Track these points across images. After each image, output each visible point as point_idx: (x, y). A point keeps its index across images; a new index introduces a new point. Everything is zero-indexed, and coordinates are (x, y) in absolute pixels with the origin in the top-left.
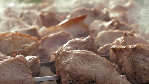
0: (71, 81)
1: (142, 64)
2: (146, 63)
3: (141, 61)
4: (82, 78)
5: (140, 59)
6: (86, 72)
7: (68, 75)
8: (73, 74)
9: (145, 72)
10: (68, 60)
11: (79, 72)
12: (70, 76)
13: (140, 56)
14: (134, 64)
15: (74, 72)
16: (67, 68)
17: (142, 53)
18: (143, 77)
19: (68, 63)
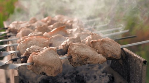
0: (78, 58)
1: (107, 48)
2: (108, 47)
3: (106, 47)
4: (83, 56)
5: (106, 46)
6: (84, 53)
7: (76, 55)
8: (79, 55)
9: (109, 52)
10: (75, 48)
11: (82, 54)
12: (78, 56)
13: (105, 44)
14: (103, 49)
15: (79, 54)
16: (76, 52)
17: (106, 43)
18: (108, 54)
19: (75, 49)
